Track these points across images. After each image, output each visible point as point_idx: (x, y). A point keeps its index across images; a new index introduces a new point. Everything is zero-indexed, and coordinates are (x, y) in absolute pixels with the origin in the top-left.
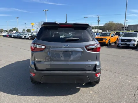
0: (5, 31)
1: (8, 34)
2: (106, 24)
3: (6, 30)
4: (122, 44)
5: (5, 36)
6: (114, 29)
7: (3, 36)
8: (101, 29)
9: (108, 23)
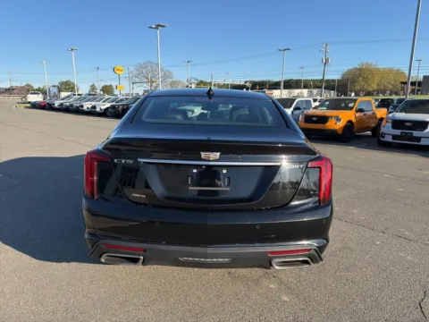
0: (37, 90)
1: (44, 99)
2: (349, 72)
3: (42, 87)
4: (394, 137)
5: (35, 106)
6: (376, 87)
7: (29, 105)
8: (333, 89)
9: (356, 69)
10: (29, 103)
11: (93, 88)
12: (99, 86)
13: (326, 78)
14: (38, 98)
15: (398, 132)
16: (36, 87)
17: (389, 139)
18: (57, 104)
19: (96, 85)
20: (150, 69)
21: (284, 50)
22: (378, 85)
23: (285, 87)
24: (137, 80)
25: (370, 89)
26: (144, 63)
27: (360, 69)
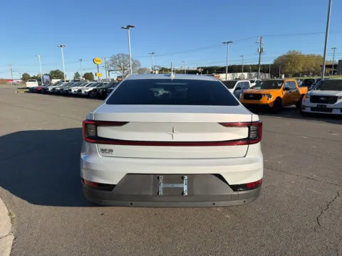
0: (32, 78)
1: (39, 85)
2: (280, 58)
3: (36, 75)
4: (313, 109)
5: (32, 90)
6: (301, 70)
7: (28, 90)
8: (268, 72)
9: (285, 56)
10: (28, 88)
11: (77, 75)
12: (82, 73)
13: (261, 63)
14: (34, 85)
15: (315, 105)
16: (32, 76)
17: (308, 110)
18: (50, 89)
19: (80, 73)
20: (121, 59)
21: (228, 43)
22: (303, 68)
23: (229, 72)
24: (112, 68)
25: (297, 71)
26: (118, 55)
27: (289, 56)
